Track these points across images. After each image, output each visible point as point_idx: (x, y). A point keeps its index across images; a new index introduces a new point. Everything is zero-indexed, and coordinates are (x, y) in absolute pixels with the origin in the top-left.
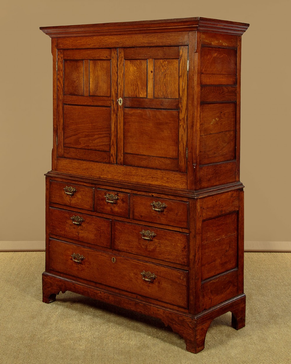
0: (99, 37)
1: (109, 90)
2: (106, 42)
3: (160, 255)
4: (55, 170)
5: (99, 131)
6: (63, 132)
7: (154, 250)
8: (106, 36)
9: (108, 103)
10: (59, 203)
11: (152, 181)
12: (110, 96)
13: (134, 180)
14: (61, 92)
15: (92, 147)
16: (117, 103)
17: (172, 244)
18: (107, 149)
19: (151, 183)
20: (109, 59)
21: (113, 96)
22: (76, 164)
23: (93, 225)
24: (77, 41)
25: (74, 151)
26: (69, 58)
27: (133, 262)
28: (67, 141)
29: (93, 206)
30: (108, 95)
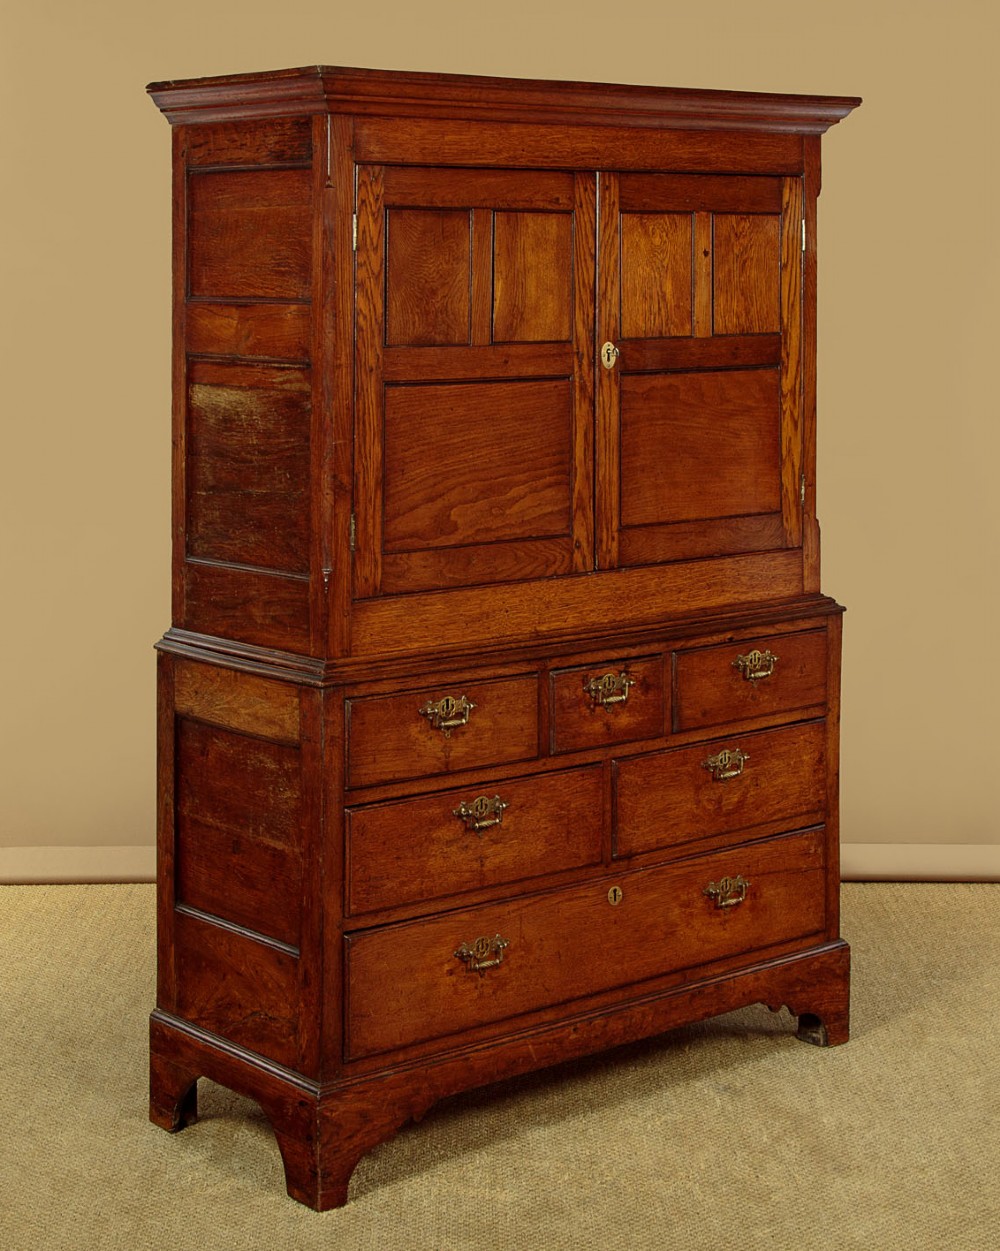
0: (531, 129)
1: (566, 320)
2: (556, 146)
3: (758, 809)
4: (344, 657)
5: (529, 470)
6: (379, 493)
7: (741, 804)
8: (557, 128)
9: (562, 366)
10: (397, 776)
11: (710, 599)
12: (571, 340)
13: (655, 607)
14: (373, 337)
15: (501, 533)
16: (595, 361)
18: (559, 527)
19: (706, 604)
20: (565, 208)
21: (578, 340)
22: (437, 607)
23: (542, 804)
24: (444, 134)
25: (431, 560)
26: (409, 201)
27: (676, 872)
28: (402, 526)
29: (535, 742)
30: (564, 338)
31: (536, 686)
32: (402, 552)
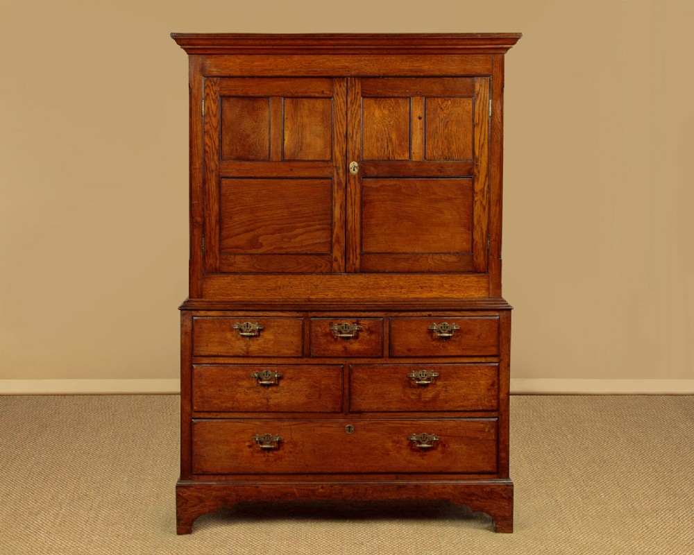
0: (307, 57)
1: (329, 150)
2: (322, 66)
3: (446, 403)
4: (198, 298)
5: (305, 221)
6: (218, 227)
7: (435, 399)
8: (322, 56)
9: (327, 173)
10: (219, 354)
11: (421, 293)
12: (331, 160)
13: (385, 295)
14: (214, 155)
15: (289, 250)
16: (347, 170)
17: (469, 384)
18: (324, 250)
19: (419, 296)
20: (328, 96)
21: (336, 160)
22: (251, 281)
23: (303, 379)
24: (253, 62)
25: (247, 259)
26: (234, 93)
27: (390, 425)
28: (230, 242)
29: (300, 349)
30: (327, 159)
31: (301, 323)
32: (231, 254)
